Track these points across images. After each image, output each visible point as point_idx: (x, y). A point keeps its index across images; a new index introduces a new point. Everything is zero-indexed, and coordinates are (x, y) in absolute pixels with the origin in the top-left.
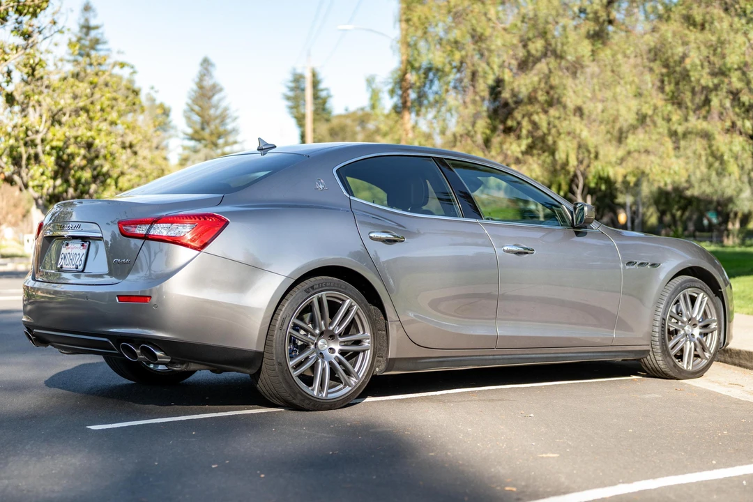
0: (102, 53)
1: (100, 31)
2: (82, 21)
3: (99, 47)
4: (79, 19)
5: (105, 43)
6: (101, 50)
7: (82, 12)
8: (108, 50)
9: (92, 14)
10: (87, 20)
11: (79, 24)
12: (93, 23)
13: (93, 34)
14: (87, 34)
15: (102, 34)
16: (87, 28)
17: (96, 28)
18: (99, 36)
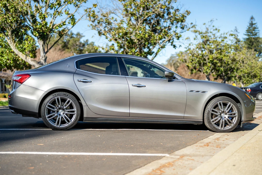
0: (256, 32)
1: (256, 25)
2: (250, 22)
3: (256, 30)
4: (249, 22)
5: (258, 28)
6: (256, 31)
7: (250, 20)
8: (258, 31)
9: (253, 20)
10: (252, 22)
11: (249, 23)
12: (254, 22)
13: (254, 26)
14: (252, 26)
15: (256, 26)
16: (252, 24)
17: (255, 24)
18: (256, 27)
